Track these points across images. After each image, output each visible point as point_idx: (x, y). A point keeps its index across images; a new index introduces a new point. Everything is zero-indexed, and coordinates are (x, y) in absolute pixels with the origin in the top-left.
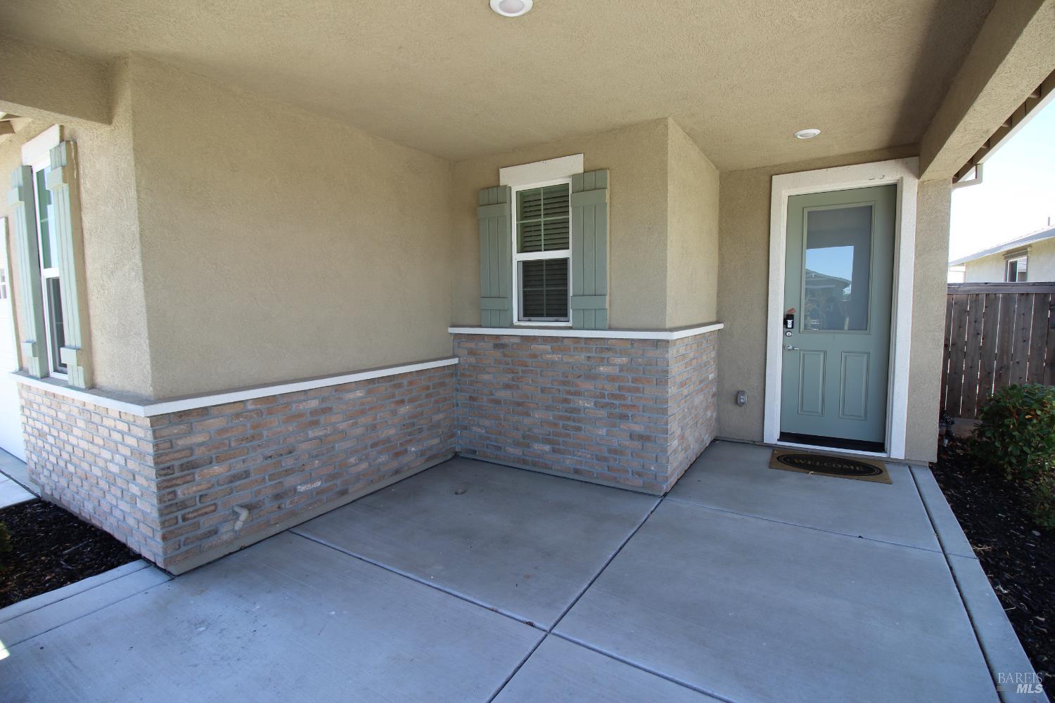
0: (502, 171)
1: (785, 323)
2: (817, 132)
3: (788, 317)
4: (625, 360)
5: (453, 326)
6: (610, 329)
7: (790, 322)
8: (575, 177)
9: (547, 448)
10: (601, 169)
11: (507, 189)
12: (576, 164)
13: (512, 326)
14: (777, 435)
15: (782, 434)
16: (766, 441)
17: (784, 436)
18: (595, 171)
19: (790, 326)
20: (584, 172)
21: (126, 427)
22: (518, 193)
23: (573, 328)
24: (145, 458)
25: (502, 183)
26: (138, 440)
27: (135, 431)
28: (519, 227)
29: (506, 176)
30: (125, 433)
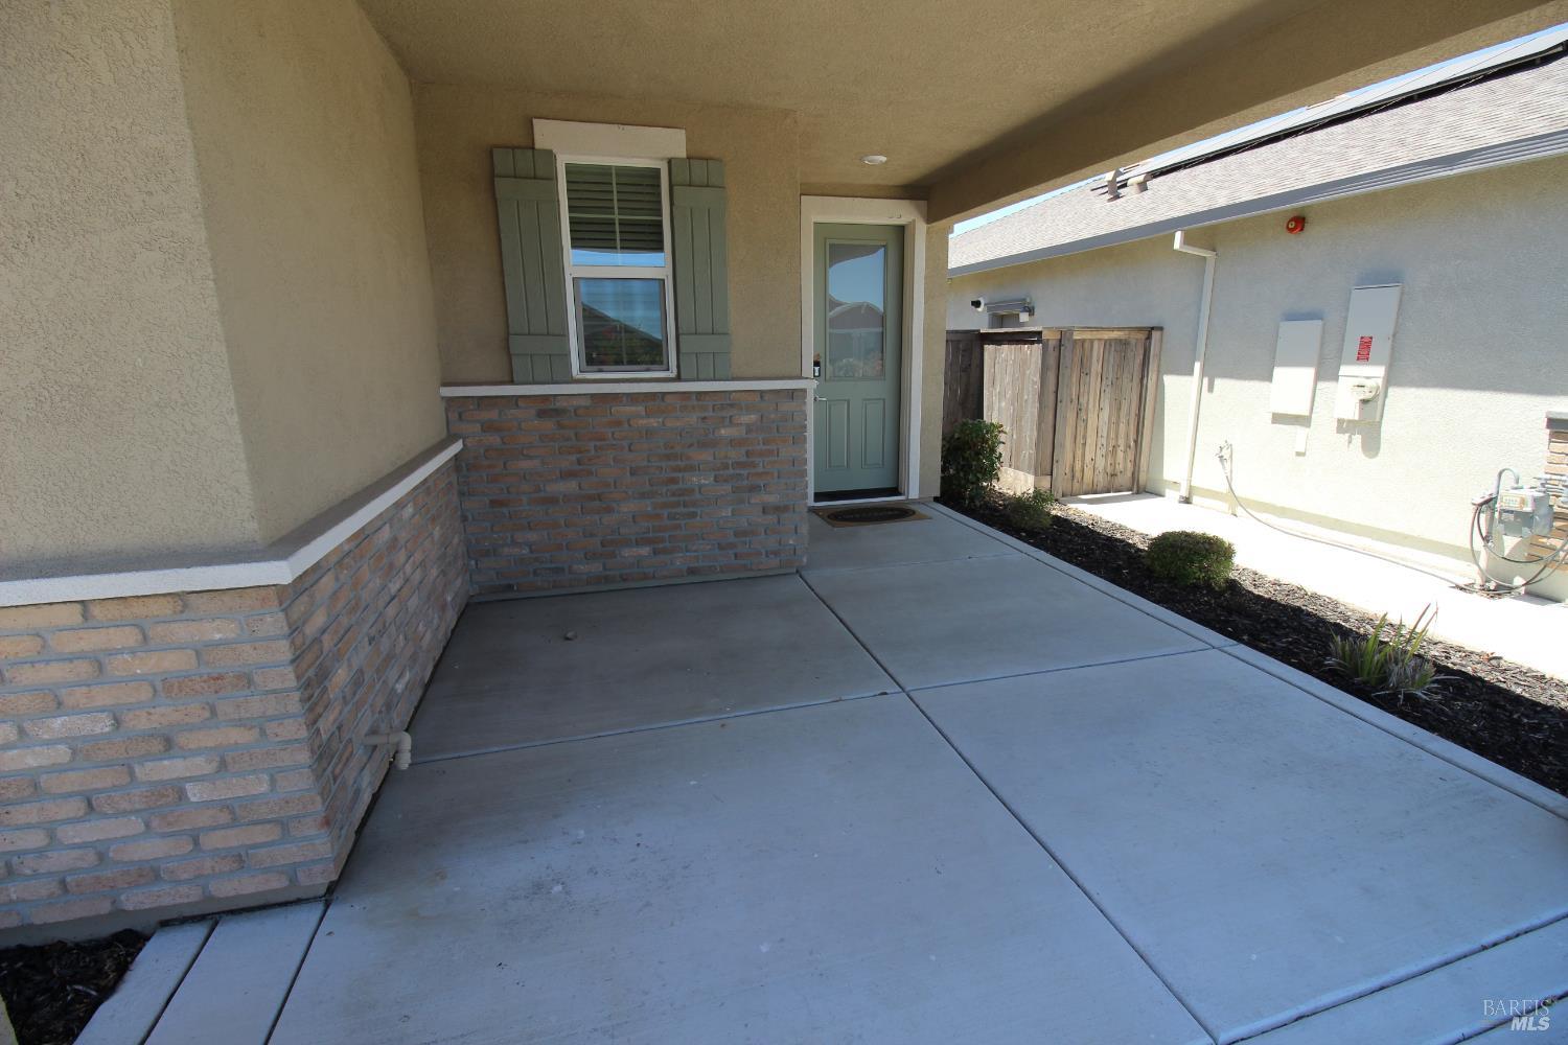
0: (538, 124)
2: (884, 159)
4: (753, 417)
5: (446, 384)
8: (672, 161)
10: (715, 159)
11: (550, 156)
12: (673, 142)
13: (571, 380)
14: (813, 497)
15: (815, 495)
17: (819, 496)
18: (707, 158)
20: (689, 158)
21: (127, 637)
22: (570, 169)
23: (678, 378)
24: (246, 680)
25: (538, 145)
26: (200, 651)
27: (182, 632)
28: (572, 222)
29: (546, 134)
30: (112, 652)
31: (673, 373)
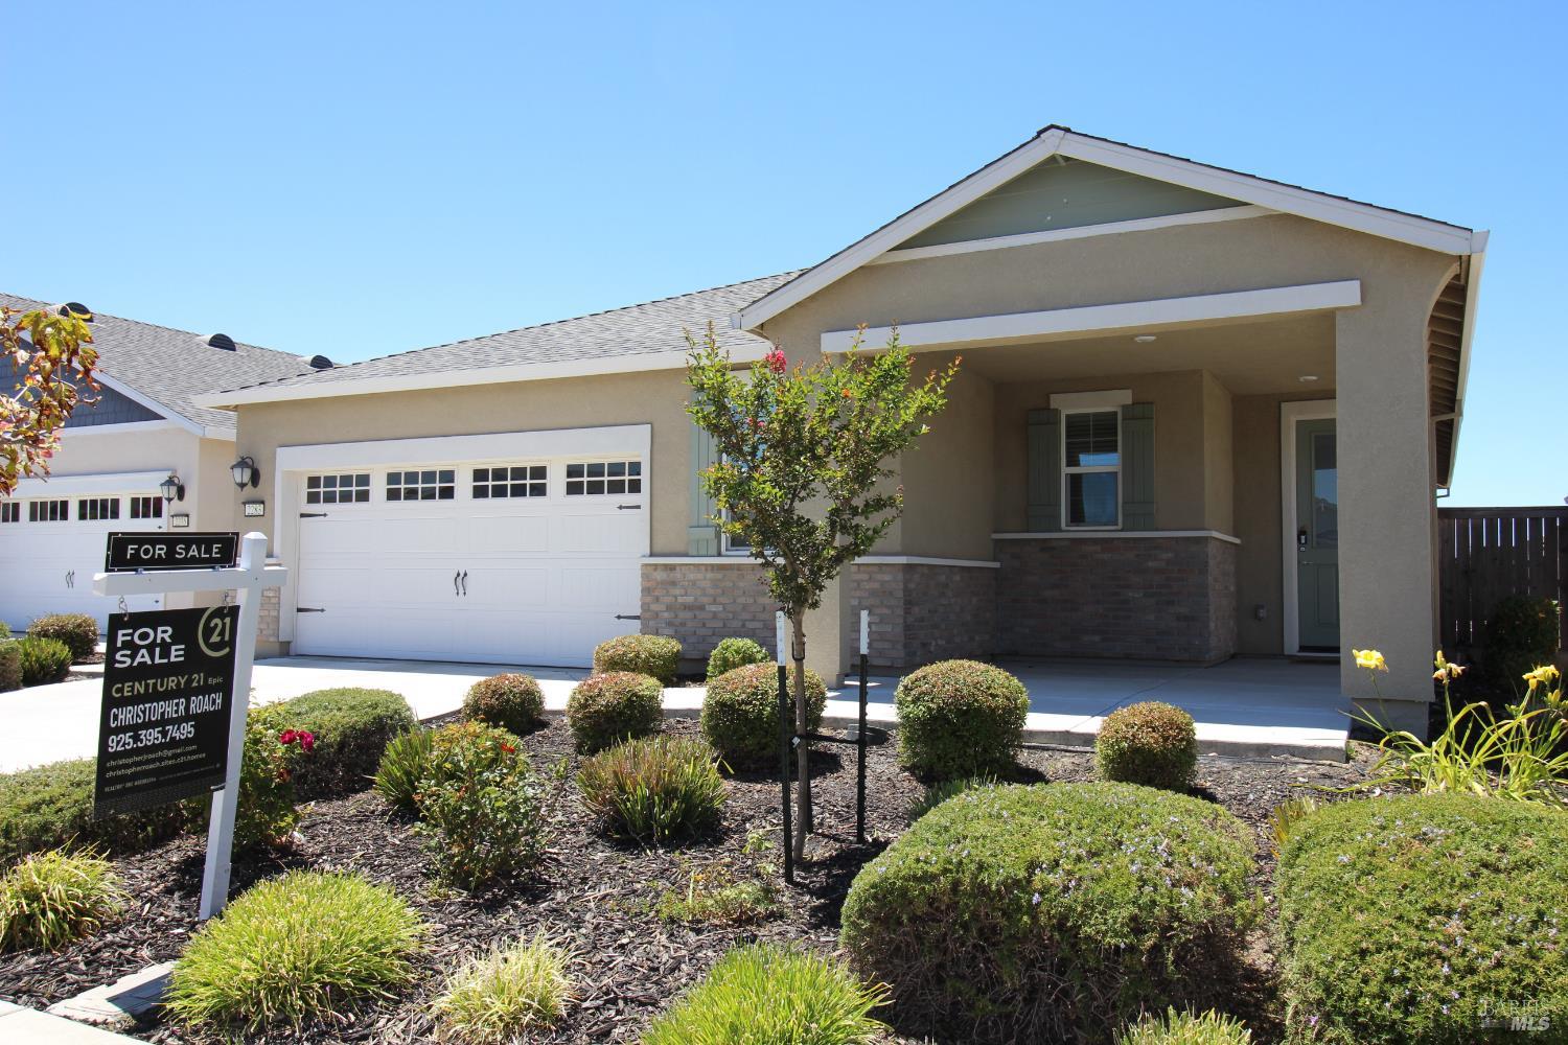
0: (1053, 396)
1: (1299, 539)
2: (1314, 378)
3: (1301, 533)
4: (1170, 555)
5: (995, 532)
6: (1157, 530)
7: (1303, 537)
8: (1125, 407)
9: (1097, 638)
10: (1148, 403)
11: (1057, 412)
12: (1125, 397)
13: (1061, 531)
14: (1297, 648)
15: (1301, 647)
16: (1286, 653)
17: (1302, 648)
18: (1143, 403)
19: (1303, 541)
20: (1133, 404)
21: (866, 577)
22: (1067, 416)
23: (1122, 530)
24: (891, 593)
25: (1052, 407)
26: (883, 583)
27: (879, 577)
28: (1067, 444)
29: (1056, 401)
30: (862, 581)
31: (1120, 527)
